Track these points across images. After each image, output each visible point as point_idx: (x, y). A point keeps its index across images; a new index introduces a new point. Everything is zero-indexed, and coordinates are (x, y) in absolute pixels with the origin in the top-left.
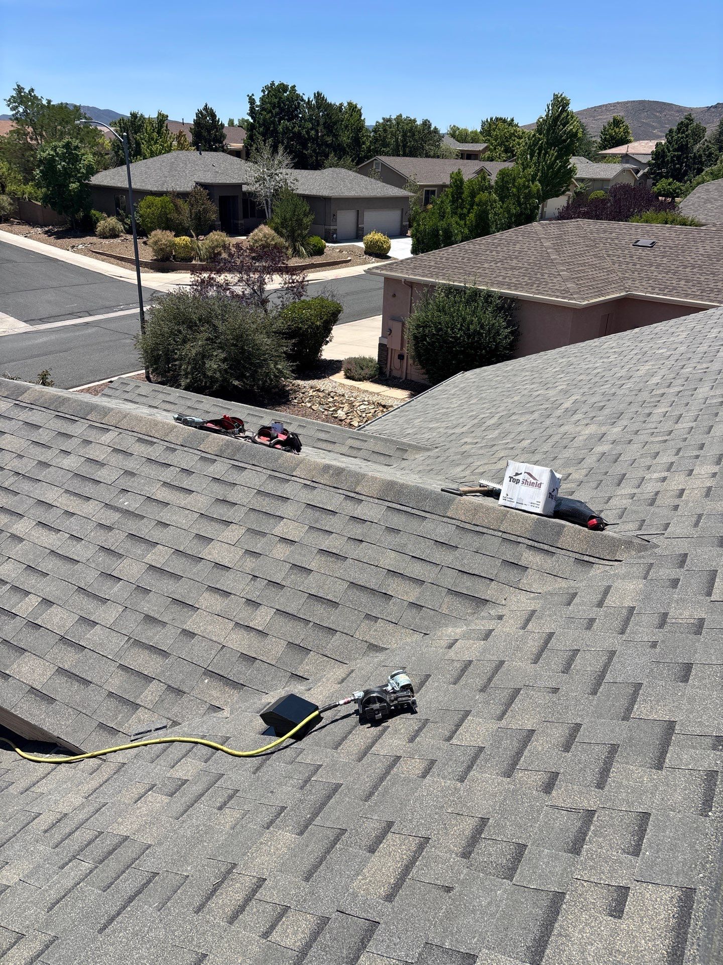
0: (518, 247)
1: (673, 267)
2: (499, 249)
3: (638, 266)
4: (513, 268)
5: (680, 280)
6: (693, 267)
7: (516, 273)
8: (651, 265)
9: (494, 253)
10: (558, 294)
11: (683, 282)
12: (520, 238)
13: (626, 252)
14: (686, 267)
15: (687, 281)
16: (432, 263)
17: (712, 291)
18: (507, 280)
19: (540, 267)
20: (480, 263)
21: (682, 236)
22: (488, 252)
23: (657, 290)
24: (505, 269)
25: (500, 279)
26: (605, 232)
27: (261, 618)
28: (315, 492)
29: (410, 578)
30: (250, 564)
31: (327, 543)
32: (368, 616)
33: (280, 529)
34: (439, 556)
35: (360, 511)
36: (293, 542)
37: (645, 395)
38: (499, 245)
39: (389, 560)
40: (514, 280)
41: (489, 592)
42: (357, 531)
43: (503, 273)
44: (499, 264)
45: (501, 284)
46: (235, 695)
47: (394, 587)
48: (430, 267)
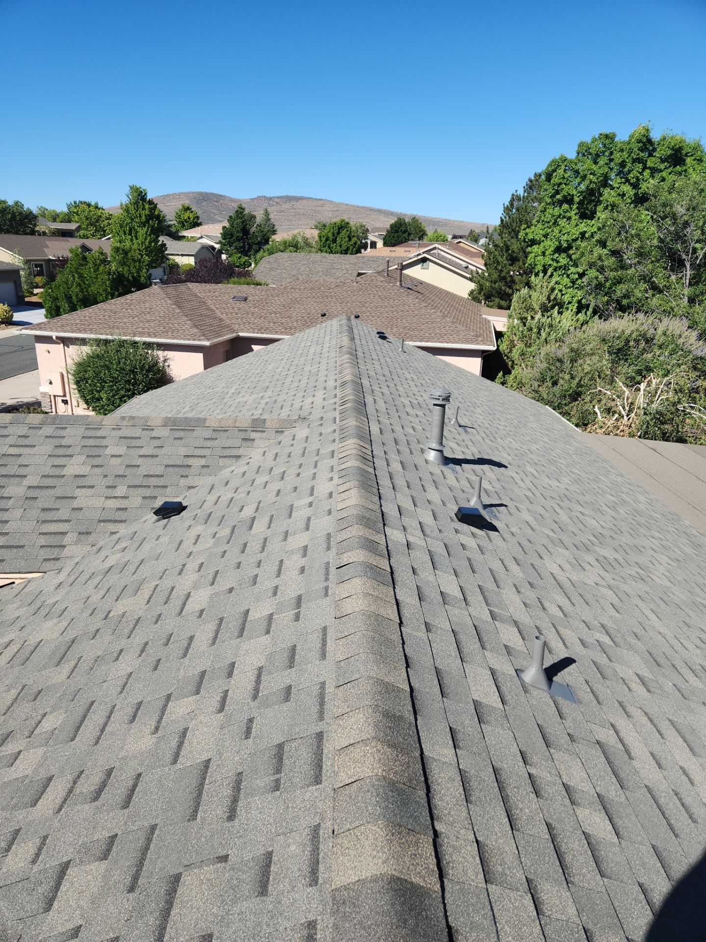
0: (147, 305)
1: (263, 314)
2: (132, 307)
3: (239, 315)
4: (148, 321)
5: (270, 322)
6: (276, 313)
7: (152, 324)
8: (248, 313)
9: (129, 310)
10: (189, 337)
11: (272, 324)
12: (148, 298)
13: (229, 305)
14: (271, 314)
15: (274, 323)
16: (78, 322)
17: (291, 328)
18: (146, 330)
19: (170, 319)
20: (119, 318)
21: (263, 293)
22: (124, 310)
23: (256, 330)
24: (142, 322)
25: (140, 330)
26: (210, 291)
27: (121, 491)
28: (122, 430)
29: (198, 456)
30: (98, 471)
31: (142, 452)
32: (182, 476)
33: (108, 451)
34: (208, 444)
35: (154, 434)
36: (120, 456)
37: (277, 377)
38: (131, 304)
39: (183, 451)
40: (151, 330)
41: (240, 452)
42: (157, 443)
43: (141, 325)
44: (136, 319)
45: (142, 334)
46: (124, 525)
47: (191, 461)
48: (77, 324)
